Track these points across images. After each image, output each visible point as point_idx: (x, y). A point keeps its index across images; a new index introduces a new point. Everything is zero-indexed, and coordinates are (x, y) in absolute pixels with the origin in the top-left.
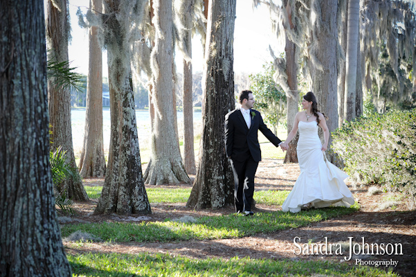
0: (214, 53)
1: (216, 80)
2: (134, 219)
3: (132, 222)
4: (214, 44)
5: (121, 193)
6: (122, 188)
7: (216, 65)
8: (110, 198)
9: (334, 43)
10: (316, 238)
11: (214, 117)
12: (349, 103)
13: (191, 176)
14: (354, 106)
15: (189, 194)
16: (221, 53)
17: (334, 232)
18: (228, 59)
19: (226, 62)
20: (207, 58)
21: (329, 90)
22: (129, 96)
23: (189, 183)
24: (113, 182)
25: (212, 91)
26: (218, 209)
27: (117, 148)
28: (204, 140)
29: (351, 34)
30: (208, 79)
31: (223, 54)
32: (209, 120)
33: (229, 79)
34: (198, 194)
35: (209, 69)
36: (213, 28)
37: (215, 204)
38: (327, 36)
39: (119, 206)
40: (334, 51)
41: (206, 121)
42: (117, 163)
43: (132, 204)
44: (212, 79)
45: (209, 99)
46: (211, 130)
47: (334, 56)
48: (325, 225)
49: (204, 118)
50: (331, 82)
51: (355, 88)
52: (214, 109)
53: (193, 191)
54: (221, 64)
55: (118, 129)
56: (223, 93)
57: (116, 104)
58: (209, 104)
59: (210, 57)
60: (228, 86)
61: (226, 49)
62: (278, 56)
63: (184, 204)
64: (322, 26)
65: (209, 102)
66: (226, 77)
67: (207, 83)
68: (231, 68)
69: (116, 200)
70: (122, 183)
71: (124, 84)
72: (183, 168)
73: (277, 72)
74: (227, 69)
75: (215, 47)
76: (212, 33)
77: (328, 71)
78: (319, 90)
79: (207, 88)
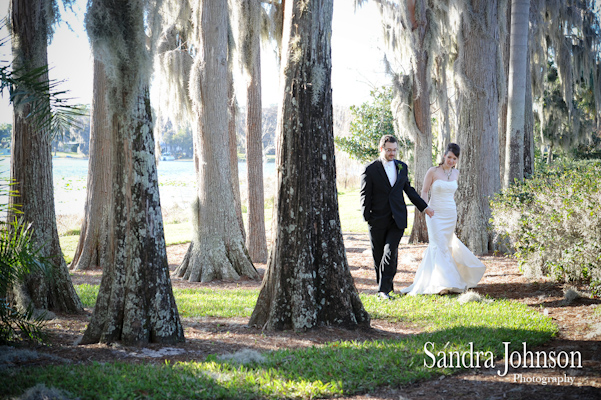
0: (298, 55)
1: (301, 104)
2: (154, 354)
3: (146, 361)
4: (297, 39)
5: (129, 305)
6: (131, 296)
7: (302, 76)
8: (110, 315)
9: (492, 47)
11: (297, 168)
12: (514, 146)
13: (259, 266)
14: (521, 151)
15: (255, 299)
16: (309, 55)
18: (322, 65)
19: (318, 71)
20: (285, 64)
21: (485, 125)
22: (145, 130)
23: (256, 278)
24: (115, 286)
25: (294, 123)
26: (305, 332)
27: (123, 224)
28: (280, 209)
29: (517, 36)
30: (287, 102)
31: (314, 56)
32: (289, 174)
33: (321, 104)
34: (269, 303)
35: (288, 83)
36: (296, 11)
37: (300, 322)
38: (483, 37)
39: (126, 330)
40: (493, 61)
41: (283, 176)
42: (123, 252)
43: (150, 327)
44: (294, 101)
45: (289, 137)
46: (292, 191)
47: (492, 68)
49: (279, 171)
50: (489, 112)
51: (523, 124)
52: (297, 153)
53: (261, 292)
54: (309, 75)
55: (124, 190)
56: (313, 126)
57: (121, 145)
58: (289, 146)
59: (291, 63)
60: (322, 114)
61: (319, 48)
63: (246, 322)
64: (473, 21)
65: (289, 142)
66: (315, 99)
67: (285, 109)
68: (328, 82)
69: (120, 318)
70: (132, 287)
71: (135, 110)
72: (246, 252)
73: (397, 98)
74: (321, 83)
75: (300, 44)
76: (294, 20)
77: (484, 94)
78: (469, 124)
79: (285, 118)
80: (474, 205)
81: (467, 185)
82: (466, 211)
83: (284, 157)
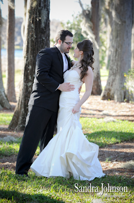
0: (35, 4)
1: (36, 27)
7: (36, 14)
10: (112, 157)
11: (33, 56)
13: (12, 104)
15: (11, 118)
16: (40, 4)
17: (126, 153)
18: (46, 9)
19: (44, 12)
21: (125, 38)
23: (11, 109)
25: (32, 36)
28: (24, 75)
30: (29, 26)
31: (42, 5)
32: (29, 59)
33: (45, 27)
34: (18, 118)
35: (30, 17)
41: (27, 60)
44: (32, 26)
45: (30, 42)
46: (30, 67)
48: (119, 147)
49: (25, 57)
50: (127, 32)
52: (33, 50)
53: (14, 116)
54: (40, 14)
56: (41, 38)
59: (31, 7)
60: (45, 32)
61: (45, 1)
62: (85, 8)
63: (7, 127)
65: (30, 45)
66: (43, 25)
67: (28, 29)
68: (48, 18)
72: (6, 96)
73: (84, 21)
74: (45, 18)
77: (125, 22)
78: (117, 37)
79: (28, 33)
80: (118, 77)
81: (115, 67)
82: (113, 81)
83: (27, 51)
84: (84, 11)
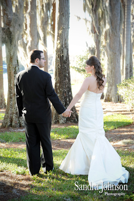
0: (59, 46)
1: (60, 60)
2: (21, 130)
3: (20, 132)
4: (59, 41)
5: (14, 117)
6: (14, 115)
7: (60, 52)
8: (9, 120)
9: (118, 39)
10: (112, 138)
11: (60, 78)
12: (126, 69)
14: (129, 71)
16: (62, 46)
17: (121, 135)
19: (65, 50)
20: (55, 49)
21: (116, 63)
22: (17, 68)
24: (10, 112)
25: (58, 65)
26: (63, 124)
27: (12, 95)
29: (127, 35)
30: (56, 59)
31: (64, 46)
32: (57, 80)
33: (66, 60)
35: (57, 54)
36: (58, 33)
37: (61, 121)
38: (115, 36)
39: (13, 124)
40: (119, 43)
42: (12, 102)
43: (20, 123)
44: (58, 59)
45: (57, 69)
46: (58, 85)
47: (118, 45)
48: (116, 132)
49: (55, 79)
50: (117, 59)
51: (129, 62)
52: (59, 74)
54: (62, 51)
55: (12, 85)
56: (64, 66)
57: (10, 73)
59: (57, 48)
60: (66, 63)
61: (65, 44)
62: (90, 46)
64: (112, 31)
65: (57, 71)
66: (65, 58)
67: (56, 61)
68: (68, 54)
69: (11, 121)
70: (15, 112)
71: (14, 63)
74: (66, 54)
75: (60, 43)
76: (58, 36)
77: (116, 53)
78: (111, 63)
79: (56, 64)
80: (113, 87)
81: (111, 81)
82: (111, 89)
83: (56, 75)
84: (90, 48)
